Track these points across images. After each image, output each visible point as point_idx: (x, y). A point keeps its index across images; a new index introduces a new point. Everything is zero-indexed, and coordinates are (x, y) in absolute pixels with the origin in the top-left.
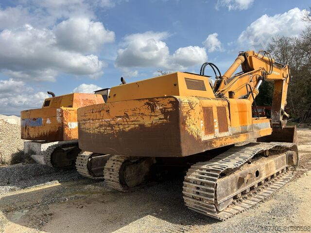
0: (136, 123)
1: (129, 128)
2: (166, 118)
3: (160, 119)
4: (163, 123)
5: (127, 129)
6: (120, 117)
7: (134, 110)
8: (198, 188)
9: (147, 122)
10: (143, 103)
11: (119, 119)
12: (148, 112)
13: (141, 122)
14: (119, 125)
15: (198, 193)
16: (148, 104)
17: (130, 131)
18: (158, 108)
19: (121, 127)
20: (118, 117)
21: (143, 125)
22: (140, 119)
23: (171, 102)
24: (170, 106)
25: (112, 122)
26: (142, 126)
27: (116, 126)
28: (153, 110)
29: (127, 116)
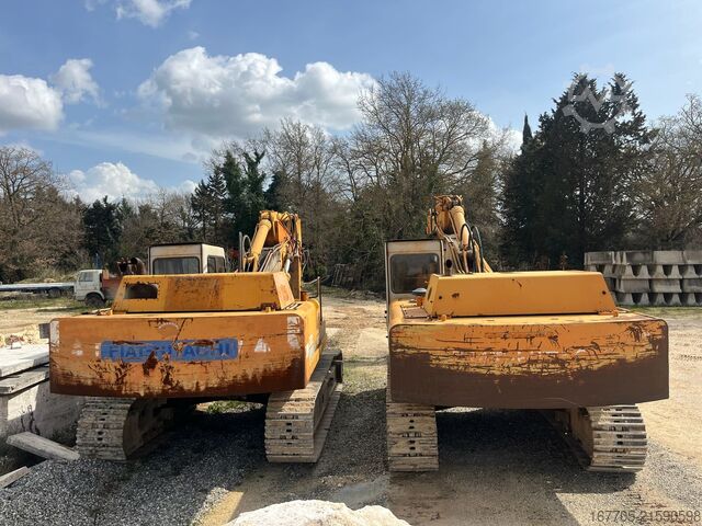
0: (612, 357)
1: (600, 365)
2: (654, 349)
3: (648, 350)
4: (651, 355)
5: (596, 367)
6: (582, 348)
7: (611, 337)
8: (620, 436)
9: (630, 355)
10: (624, 327)
11: (580, 351)
12: (630, 340)
13: (621, 355)
14: (578, 360)
15: (620, 443)
16: (631, 328)
17: (600, 369)
18: (645, 335)
19: (584, 364)
20: (578, 348)
21: (624, 360)
22: (619, 350)
23: (661, 327)
24: (659, 332)
25: (564, 356)
26: (622, 361)
27: (573, 363)
28: (637, 337)
29: (597, 347)
